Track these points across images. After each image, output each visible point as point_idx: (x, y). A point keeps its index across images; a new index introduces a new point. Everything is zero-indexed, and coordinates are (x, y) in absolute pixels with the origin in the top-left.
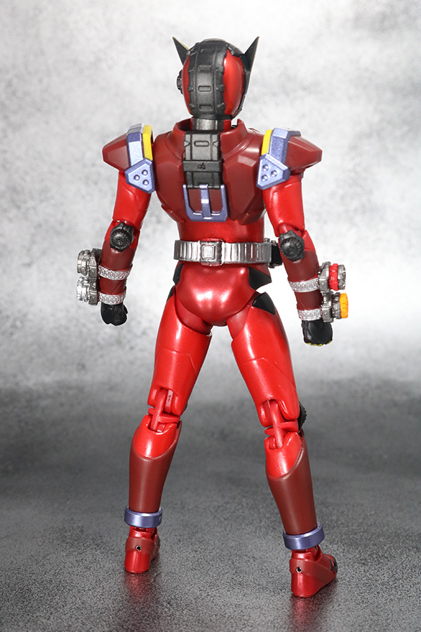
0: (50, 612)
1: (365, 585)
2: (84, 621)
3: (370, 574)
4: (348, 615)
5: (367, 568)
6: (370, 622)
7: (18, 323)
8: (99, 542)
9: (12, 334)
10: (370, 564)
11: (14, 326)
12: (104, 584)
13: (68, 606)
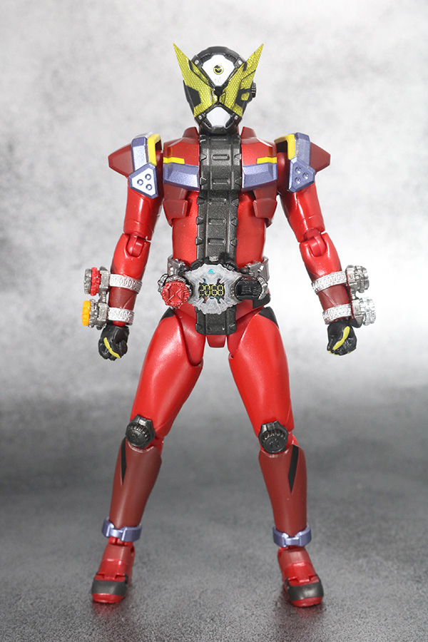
0: (92, 629)
1: (415, 601)
2: (126, 637)
3: (423, 592)
4: (394, 631)
5: (420, 585)
6: (415, 637)
7: (68, 330)
8: (146, 560)
9: (61, 341)
10: (423, 581)
11: (63, 333)
12: (149, 601)
13: (111, 623)
